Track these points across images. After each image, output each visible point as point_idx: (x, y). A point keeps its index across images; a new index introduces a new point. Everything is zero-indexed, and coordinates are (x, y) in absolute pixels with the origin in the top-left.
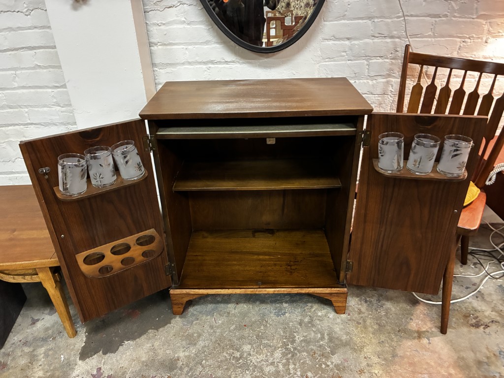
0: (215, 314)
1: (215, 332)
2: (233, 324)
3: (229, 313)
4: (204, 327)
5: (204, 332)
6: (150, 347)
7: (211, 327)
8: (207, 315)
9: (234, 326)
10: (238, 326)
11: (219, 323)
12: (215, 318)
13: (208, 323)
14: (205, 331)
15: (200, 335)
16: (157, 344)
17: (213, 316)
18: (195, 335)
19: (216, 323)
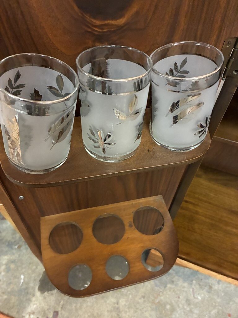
0: (194, 282)
1: (191, 311)
2: (215, 307)
3: (211, 287)
4: (179, 297)
5: (179, 307)
6: (114, 303)
7: (188, 302)
8: (185, 280)
9: (215, 311)
10: (221, 312)
11: (197, 298)
12: (193, 289)
13: (184, 294)
14: (181, 306)
15: (173, 310)
16: (122, 302)
17: (191, 284)
18: (168, 307)
19: (195, 298)
